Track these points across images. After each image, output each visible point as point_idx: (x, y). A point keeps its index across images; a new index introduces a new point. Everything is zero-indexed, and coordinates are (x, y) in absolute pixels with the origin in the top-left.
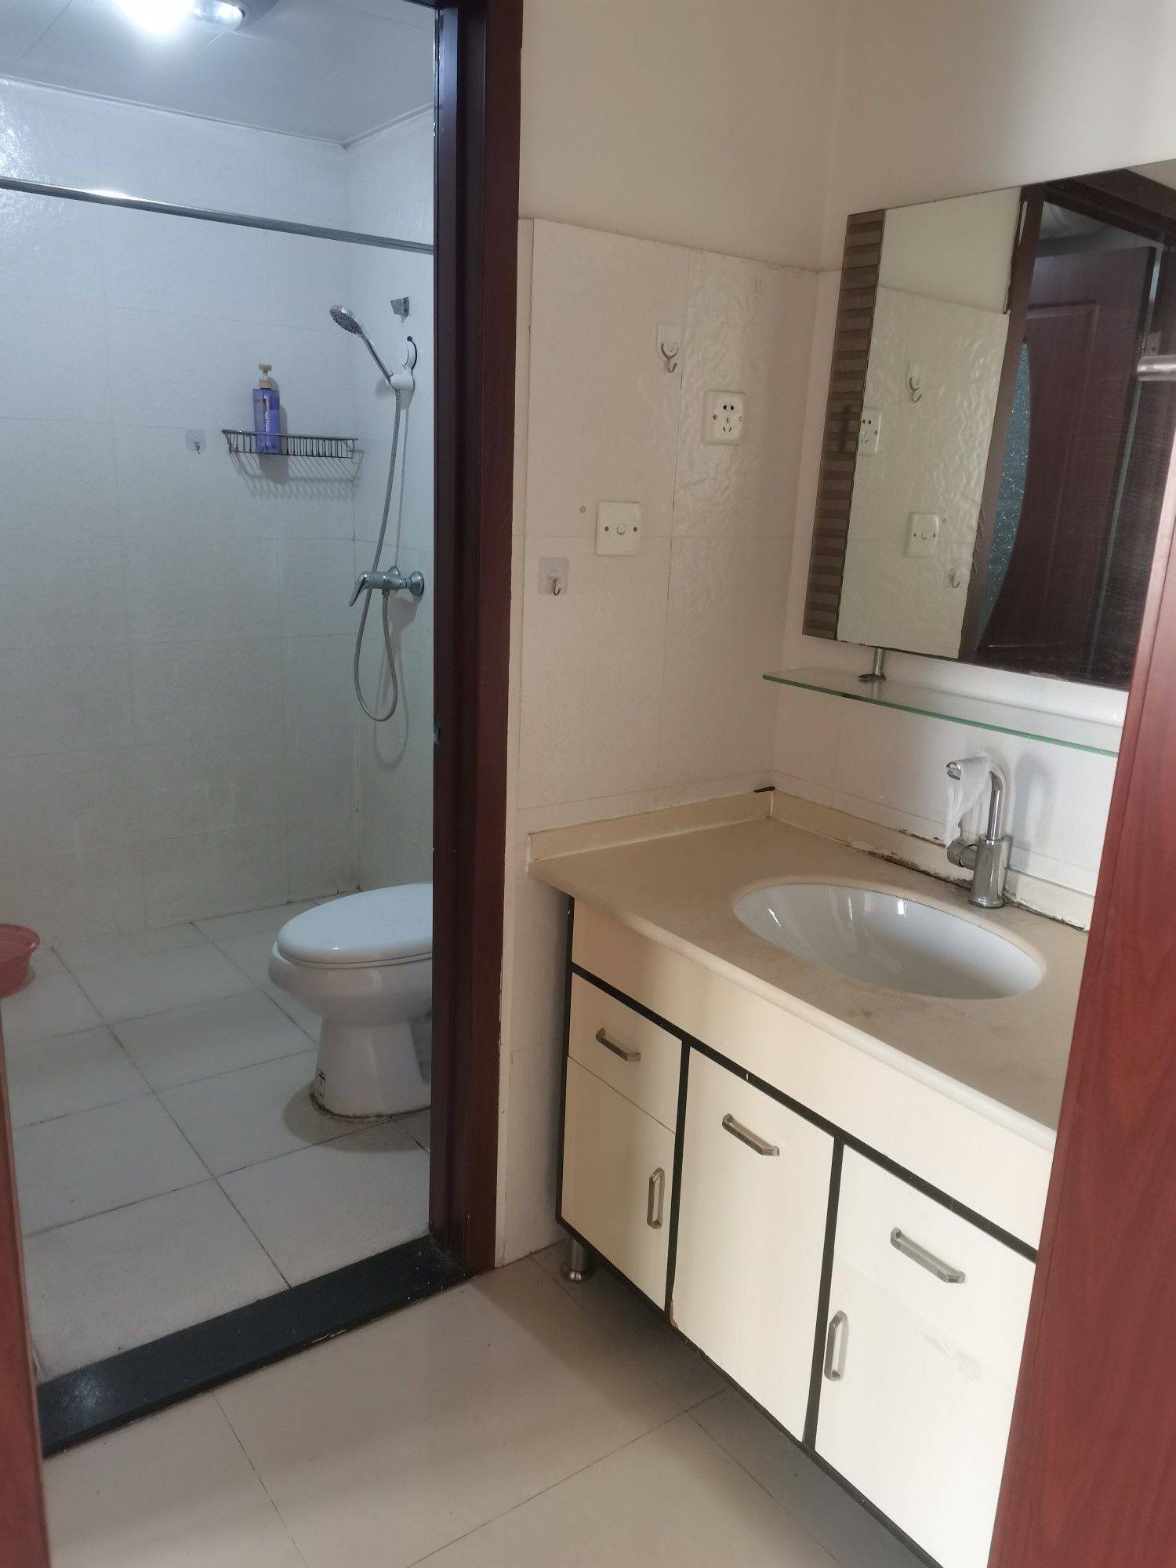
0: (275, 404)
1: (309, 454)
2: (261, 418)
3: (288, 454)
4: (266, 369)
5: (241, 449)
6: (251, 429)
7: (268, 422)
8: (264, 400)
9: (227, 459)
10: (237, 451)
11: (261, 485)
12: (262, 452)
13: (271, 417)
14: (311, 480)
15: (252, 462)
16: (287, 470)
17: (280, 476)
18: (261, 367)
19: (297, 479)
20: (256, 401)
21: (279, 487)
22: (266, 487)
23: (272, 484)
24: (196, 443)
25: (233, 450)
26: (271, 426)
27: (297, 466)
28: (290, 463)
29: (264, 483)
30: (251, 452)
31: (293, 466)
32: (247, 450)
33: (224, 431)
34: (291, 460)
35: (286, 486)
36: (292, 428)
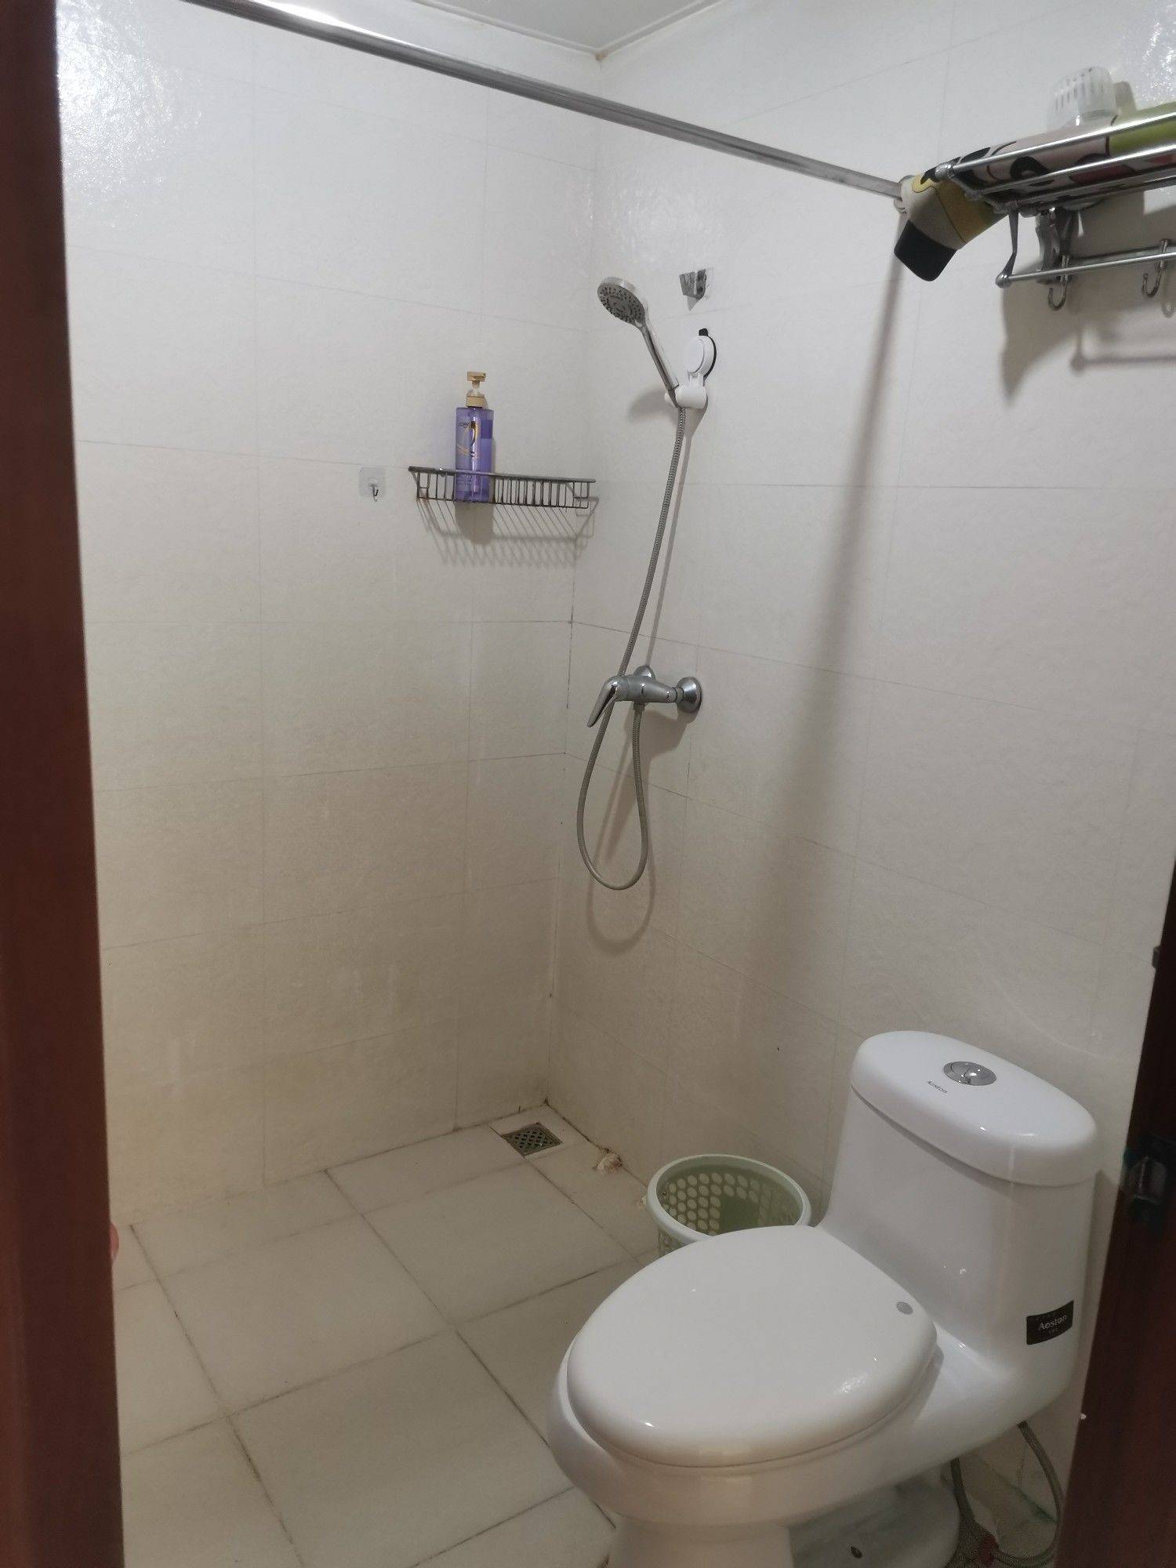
0: (487, 431)
1: (521, 501)
2: (467, 451)
3: (494, 502)
4: (478, 379)
5: (432, 494)
6: (450, 465)
7: (475, 455)
8: (473, 425)
9: (414, 509)
10: (427, 497)
11: (456, 545)
12: (462, 499)
13: (480, 447)
14: (522, 539)
15: (445, 513)
16: (491, 526)
17: (480, 533)
18: (469, 375)
19: (504, 538)
20: (460, 425)
21: (480, 549)
22: (461, 548)
23: (469, 543)
24: (373, 486)
25: (422, 496)
26: (480, 461)
27: (505, 519)
28: (496, 514)
29: (459, 542)
30: (445, 499)
31: (499, 520)
32: (440, 496)
33: (412, 469)
34: (498, 511)
35: (489, 548)
36: (503, 464)
